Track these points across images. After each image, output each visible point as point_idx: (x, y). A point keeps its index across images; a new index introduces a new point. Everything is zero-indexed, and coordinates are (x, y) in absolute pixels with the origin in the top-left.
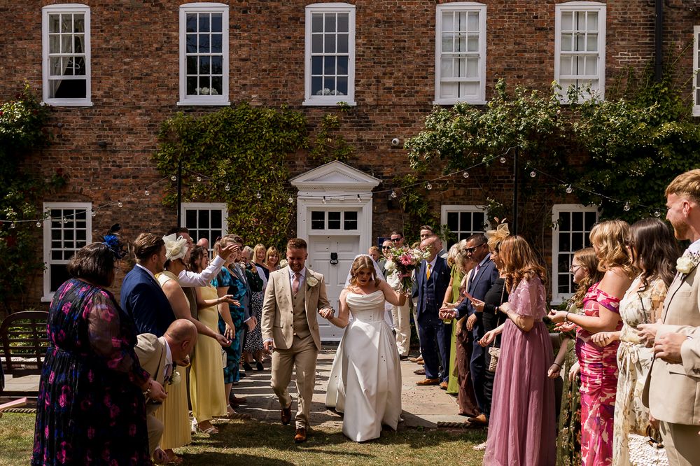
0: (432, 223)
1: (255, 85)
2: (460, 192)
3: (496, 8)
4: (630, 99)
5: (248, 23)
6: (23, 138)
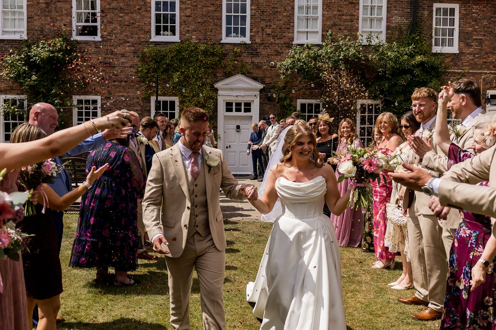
0: (292, 109)
1: (194, 31)
2: (307, 92)
4: (399, 42)
6: (61, 59)
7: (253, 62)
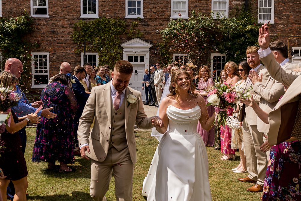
0: (170, 60)
1: (108, 11)
4: (237, 17)
6: (24, 29)
7: (145, 31)
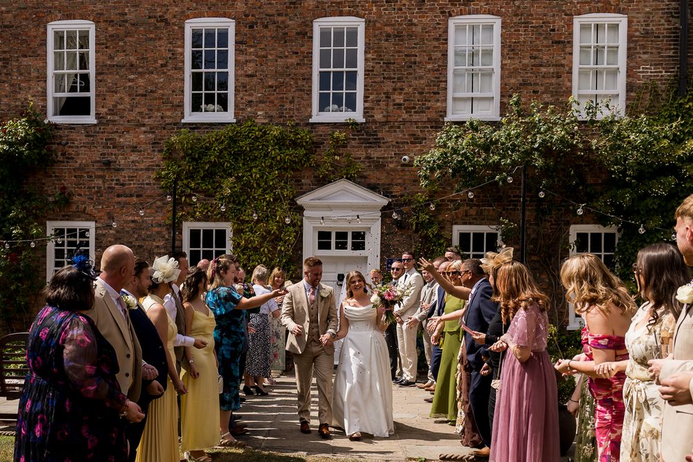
0: (443, 244)
1: (261, 102)
2: (473, 212)
3: (511, 20)
4: (652, 115)
5: (254, 38)
6: (27, 156)
